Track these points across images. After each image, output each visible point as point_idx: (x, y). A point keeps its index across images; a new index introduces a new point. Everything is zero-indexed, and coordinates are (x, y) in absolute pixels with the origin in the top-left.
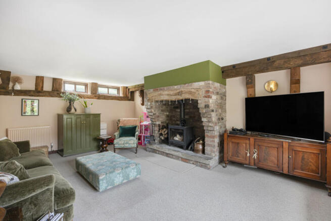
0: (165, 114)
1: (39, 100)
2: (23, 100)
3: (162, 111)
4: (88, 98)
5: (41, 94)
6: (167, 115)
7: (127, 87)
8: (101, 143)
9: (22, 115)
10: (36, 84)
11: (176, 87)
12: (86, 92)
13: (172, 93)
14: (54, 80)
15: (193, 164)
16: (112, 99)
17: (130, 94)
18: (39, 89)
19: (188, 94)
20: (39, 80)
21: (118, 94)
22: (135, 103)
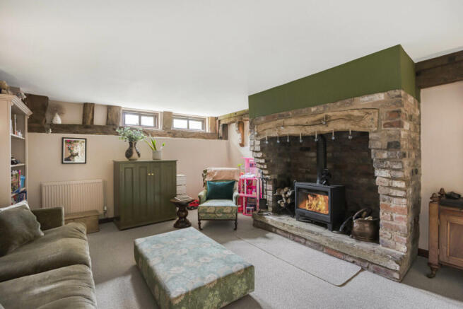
0: (285, 160)
1: (86, 139)
2: (64, 140)
3: (280, 155)
4: (158, 135)
5: (89, 130)
6: (287, 162)
7: (216, 118)
8: (178, 209)
9: (62, 163)
10: (84, 114)
11: (313, 109)
12: (155, 126)
13: (304, 121)
14: (109, 108)
15: (353, 262)
16: (194, 137)
17: (221, 128)
18: (89, 123)
19: (342, 121)
20: (88, 108)
21: (203, 129)
22: (229, 143)
